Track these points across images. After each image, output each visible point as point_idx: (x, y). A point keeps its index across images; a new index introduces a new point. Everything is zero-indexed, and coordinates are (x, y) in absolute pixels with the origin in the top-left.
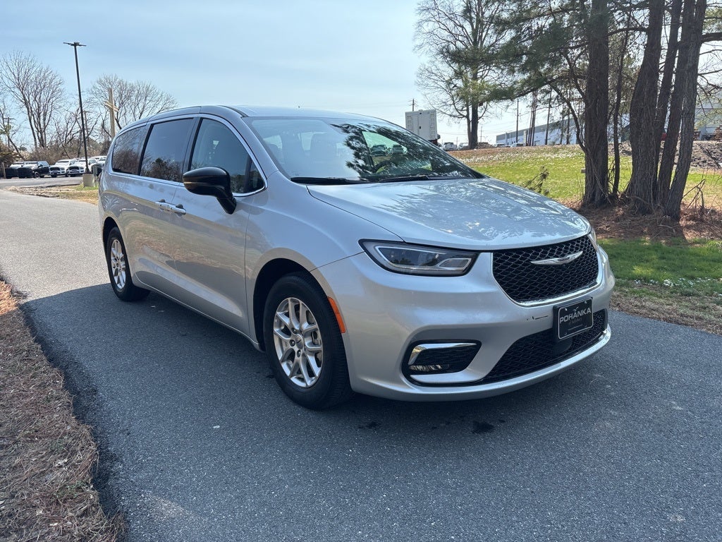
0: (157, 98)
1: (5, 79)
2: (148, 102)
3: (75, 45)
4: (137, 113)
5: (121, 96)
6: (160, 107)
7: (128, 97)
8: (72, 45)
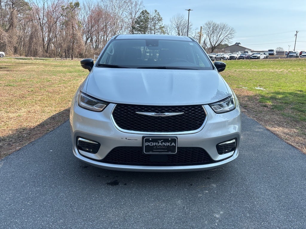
0: (227, 30)
1: (173, 24)
2: (223, 31)
3: (189, 10)
4: (218, 36)
5: (213, 29)
6: (228, 33)
7: (216, 30)
8: (188, 10)
